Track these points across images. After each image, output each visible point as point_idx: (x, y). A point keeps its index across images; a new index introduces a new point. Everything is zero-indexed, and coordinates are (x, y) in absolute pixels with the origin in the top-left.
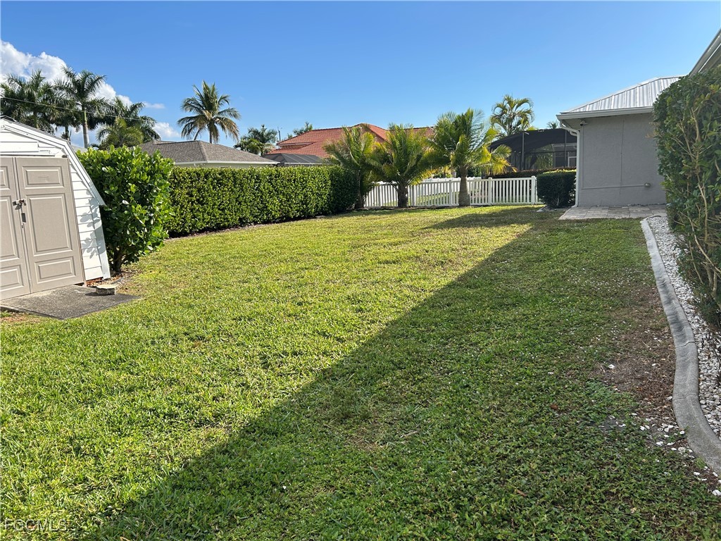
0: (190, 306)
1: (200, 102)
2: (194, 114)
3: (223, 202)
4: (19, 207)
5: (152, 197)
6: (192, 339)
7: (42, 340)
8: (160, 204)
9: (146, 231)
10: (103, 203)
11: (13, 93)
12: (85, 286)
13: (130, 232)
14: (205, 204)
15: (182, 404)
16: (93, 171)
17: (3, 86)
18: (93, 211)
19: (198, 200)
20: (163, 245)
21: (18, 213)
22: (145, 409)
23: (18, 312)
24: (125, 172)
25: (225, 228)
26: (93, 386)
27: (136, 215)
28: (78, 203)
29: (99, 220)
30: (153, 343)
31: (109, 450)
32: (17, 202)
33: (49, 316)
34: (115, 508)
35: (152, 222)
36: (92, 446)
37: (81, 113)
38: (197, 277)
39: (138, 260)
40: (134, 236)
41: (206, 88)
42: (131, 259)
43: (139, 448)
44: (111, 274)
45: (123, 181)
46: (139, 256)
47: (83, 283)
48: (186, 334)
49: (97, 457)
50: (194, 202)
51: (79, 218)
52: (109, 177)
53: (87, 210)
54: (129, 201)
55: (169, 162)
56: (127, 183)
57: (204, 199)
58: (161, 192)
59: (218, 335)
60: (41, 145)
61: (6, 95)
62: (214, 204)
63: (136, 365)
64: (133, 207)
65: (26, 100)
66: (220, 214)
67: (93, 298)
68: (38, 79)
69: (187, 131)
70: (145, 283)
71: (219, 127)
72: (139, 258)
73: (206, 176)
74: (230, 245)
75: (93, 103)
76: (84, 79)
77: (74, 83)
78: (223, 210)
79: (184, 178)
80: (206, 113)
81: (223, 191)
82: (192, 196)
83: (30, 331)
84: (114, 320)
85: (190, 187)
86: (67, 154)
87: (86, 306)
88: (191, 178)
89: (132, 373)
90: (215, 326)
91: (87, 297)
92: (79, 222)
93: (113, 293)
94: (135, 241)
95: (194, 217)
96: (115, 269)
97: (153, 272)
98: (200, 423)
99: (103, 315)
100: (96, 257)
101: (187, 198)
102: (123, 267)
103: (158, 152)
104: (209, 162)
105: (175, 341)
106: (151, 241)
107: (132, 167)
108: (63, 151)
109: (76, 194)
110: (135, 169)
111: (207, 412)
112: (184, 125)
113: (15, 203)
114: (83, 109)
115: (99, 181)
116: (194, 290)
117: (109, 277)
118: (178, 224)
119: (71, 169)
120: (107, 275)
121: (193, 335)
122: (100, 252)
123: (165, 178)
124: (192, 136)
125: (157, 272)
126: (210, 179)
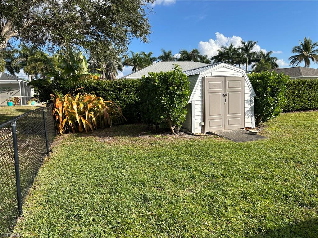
0: (293, 146)
1: (302, 48)
2: (297, 54)
3: (311, 96)
4: (225, 96)
5: (277, 93)
6: (295, 162)
7: (229, 149)
8: (281, 97)
9: (273, 109)
10: (255, 95)
11: (222, 52)
12: (244, 130)
13: (266, 108)
14: (301, 97)
15: (292, 192)
16: (253, 82)
17: (219, 51)
18: (251, 99)
19: (297, 95)
20: (280, 116)
21: (224, 99)
22: (274, 189)
23: (220, 136)
24: (267, 82)
25: (310, 109)
26: (250, 173)
27: (269, 101)
28: (246, 95)
29: (253, 103)
30: (276, 160)
31: (259, 202)
32: (224, 94)
33: (231, 140)
34: (263, 230)
35: (276, 105)
36: (252, 198)
37: (246, 58)
38: (296, 132)
39: (267, 121)
40: (267, 111)
41: (306, 41)
42: (264, 120)
43: (272, 206)
44: (255, 126)
45: (265, 86)
46: (268, 119)
47: (244, 129)
48: (292, 159)
49: (254, 204)
50: (295, 96)
51: (245, 102)
52: (259, 85)
53: (249, 98)
54: (267, 95)
55: (287, 77)
56: (267, 87)
57: (300, 95)
58: (282, 91)
59: (310, 163)
60: (235, 72)
61: (220, 54)
62: (306, 97)
63: (268, 168)
64: (268, 97)
65: (226, 55)
66: (309, 103)
67: (248, 135)
68: (231, 46)
69: (293, 62)
70: (270, 132)
71: (310, 59)
72: (268, 120)
73: (303, 84)
74: (314, 118)
75: (251, 54)
76: (249, 44)
77: (245, 46)
78: (310, 100)
79: (291, 85)
80: (304, 53)
81: (311, 91)
82: (294, 93)
83: (225, 145)
84: (257, 146)
85: (294, 89)
86: (244, 75)
87: (245, 138)
88: (295, 85)
89: (266, 171)
90: (307, 158)
91: (245, 134)
92: (245, 103)
93: (256, 134)
94: (267, 113)
95: (294, 103)
96: (257, 124)
97: (274, 128)
98: (302, 205)
99: (252, 143)
100: (250, 118)
101: (292, 94)
102: (260, 123)
103: (282, 73)
104: (303, 77)
105: (287, 161)
106: (274, 113)
107: (270, 80)
108: (243, 74)
109: (246, 92)
110: (271, 81)
111: (306, 200)
112: (292, 60)
113: (223, 95)
114: (247, 57)
115: (255, 86)
116: (295, 138)
117: (254, 127)
118: (286, 106)
119: (245, 81)
120: (254, 126)
121: (296, 160)
122: (252, 116)
123: (285, 85)
124: (295, 65)
125: (275, 128)
126: (305, 85)
